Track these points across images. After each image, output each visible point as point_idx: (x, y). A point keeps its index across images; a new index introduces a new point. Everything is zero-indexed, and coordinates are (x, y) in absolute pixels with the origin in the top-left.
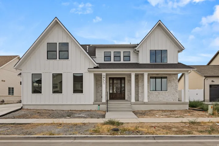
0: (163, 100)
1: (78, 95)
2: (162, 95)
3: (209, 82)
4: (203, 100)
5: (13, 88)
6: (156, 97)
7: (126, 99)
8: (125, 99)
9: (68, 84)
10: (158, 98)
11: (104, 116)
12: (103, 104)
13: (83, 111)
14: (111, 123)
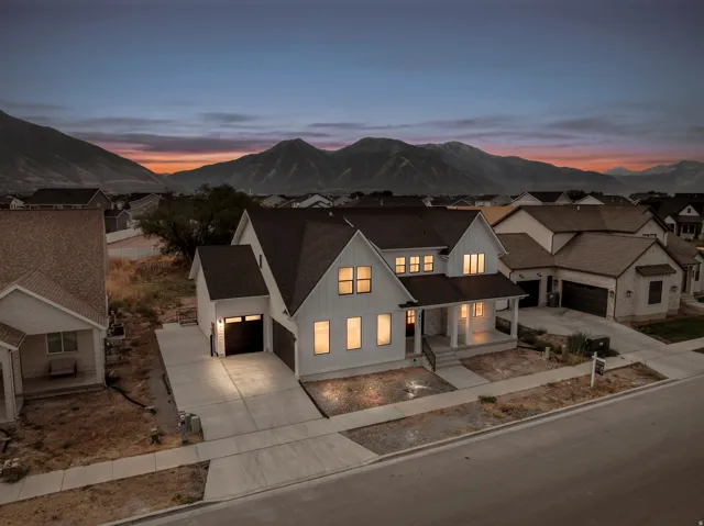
3: (517, 277)
12: (417, 356)
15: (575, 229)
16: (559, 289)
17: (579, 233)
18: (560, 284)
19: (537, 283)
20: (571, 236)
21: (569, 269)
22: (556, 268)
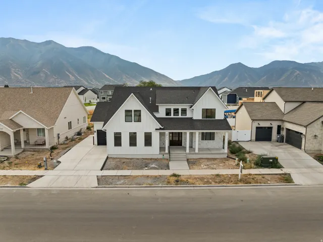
1: (148, 148)
3: (256, 124)
4: (250, 140)
5: (71, 122)
7: (183, 145)
8: (181, 145)
9: (140, 140)
11: (168, 167)
12: (166, 154)
13: (153, 161)
14: (174, 175)
15: (303, 100)
16: (284, 133)
17: (304, 102)
18: (285, 130)
19: (270, 128)
20: (299, 104)
21: (289, 122)
22: (283, 121)
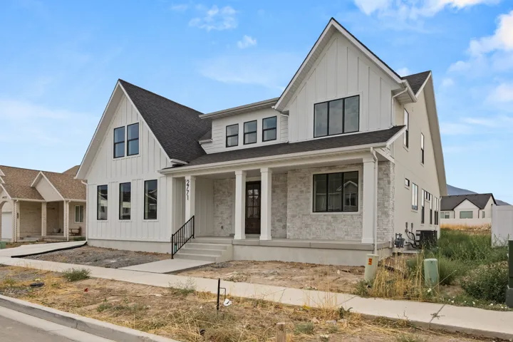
0: (346, 237)
2: (344, 223)
6: (328, 229)
10: (334, 230)
